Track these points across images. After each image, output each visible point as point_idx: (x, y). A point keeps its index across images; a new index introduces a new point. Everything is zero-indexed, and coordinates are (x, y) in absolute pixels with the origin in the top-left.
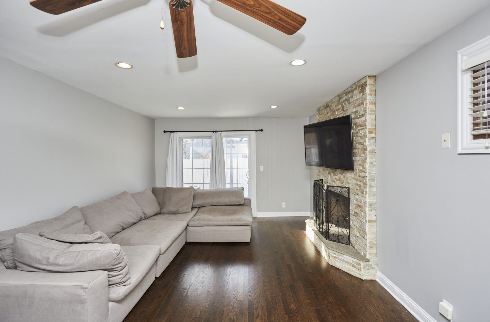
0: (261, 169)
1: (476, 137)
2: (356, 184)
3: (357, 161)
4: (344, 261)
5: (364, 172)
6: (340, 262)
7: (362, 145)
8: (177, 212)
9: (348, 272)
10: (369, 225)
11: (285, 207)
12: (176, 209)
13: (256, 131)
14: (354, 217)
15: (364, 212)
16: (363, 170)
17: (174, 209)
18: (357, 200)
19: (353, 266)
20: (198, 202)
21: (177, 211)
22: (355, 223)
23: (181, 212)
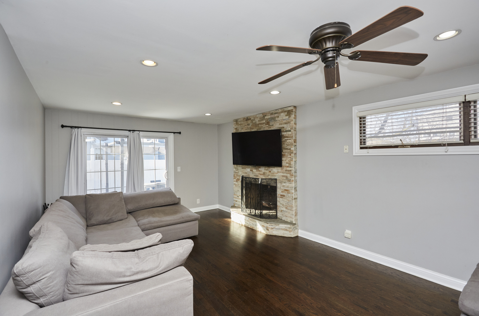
0: (179, 169)
1: (361, 148)
2: (283, 176)
3: (285, 161)
4: (279, 229)
5: (291, 167)
6: (276, 231)
7: (290, 150)
8: (110, 221)
9: (283, 235)
10: (295, 201)
11: (199, 203)
12: (108, 218)
13: (174, 133)
14: (281, 199)
15: (291, 193)
16: (290, 166)
17: (106, 218)
18: (283, 186)
19: (286, 230)
20: (131, 207)
21: (110, 219)
22: (282, 202)
23: (115, 220)
